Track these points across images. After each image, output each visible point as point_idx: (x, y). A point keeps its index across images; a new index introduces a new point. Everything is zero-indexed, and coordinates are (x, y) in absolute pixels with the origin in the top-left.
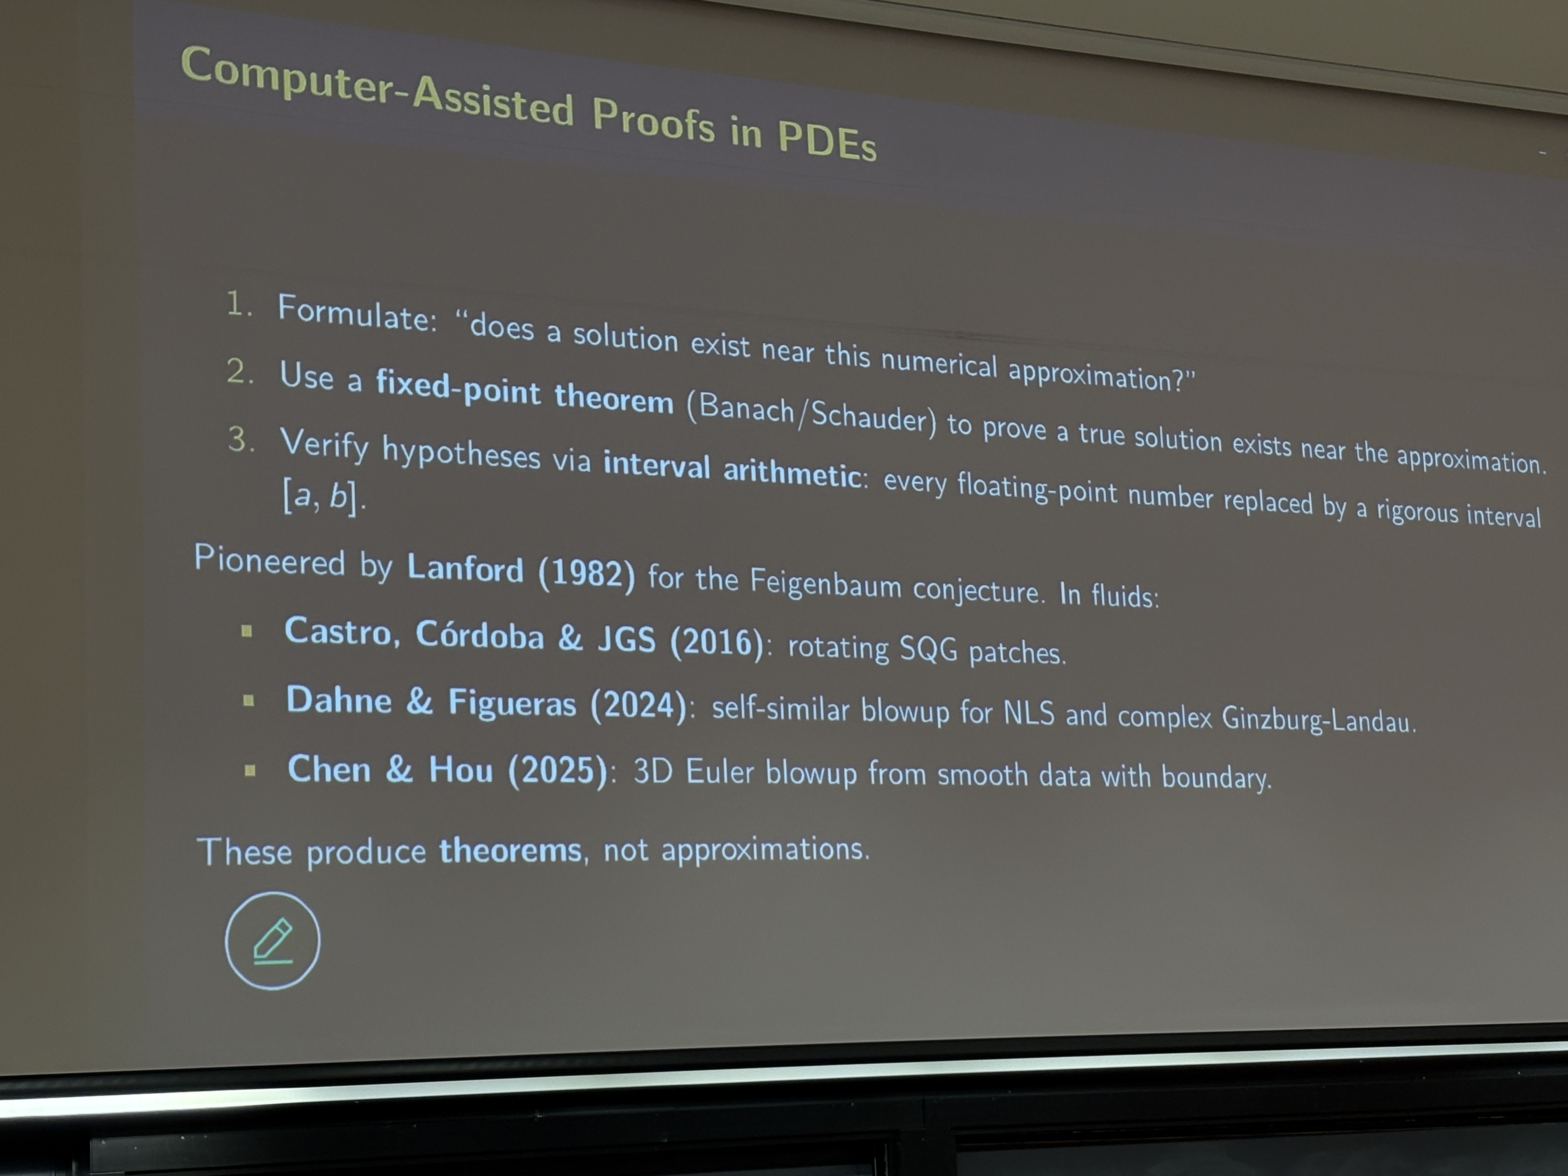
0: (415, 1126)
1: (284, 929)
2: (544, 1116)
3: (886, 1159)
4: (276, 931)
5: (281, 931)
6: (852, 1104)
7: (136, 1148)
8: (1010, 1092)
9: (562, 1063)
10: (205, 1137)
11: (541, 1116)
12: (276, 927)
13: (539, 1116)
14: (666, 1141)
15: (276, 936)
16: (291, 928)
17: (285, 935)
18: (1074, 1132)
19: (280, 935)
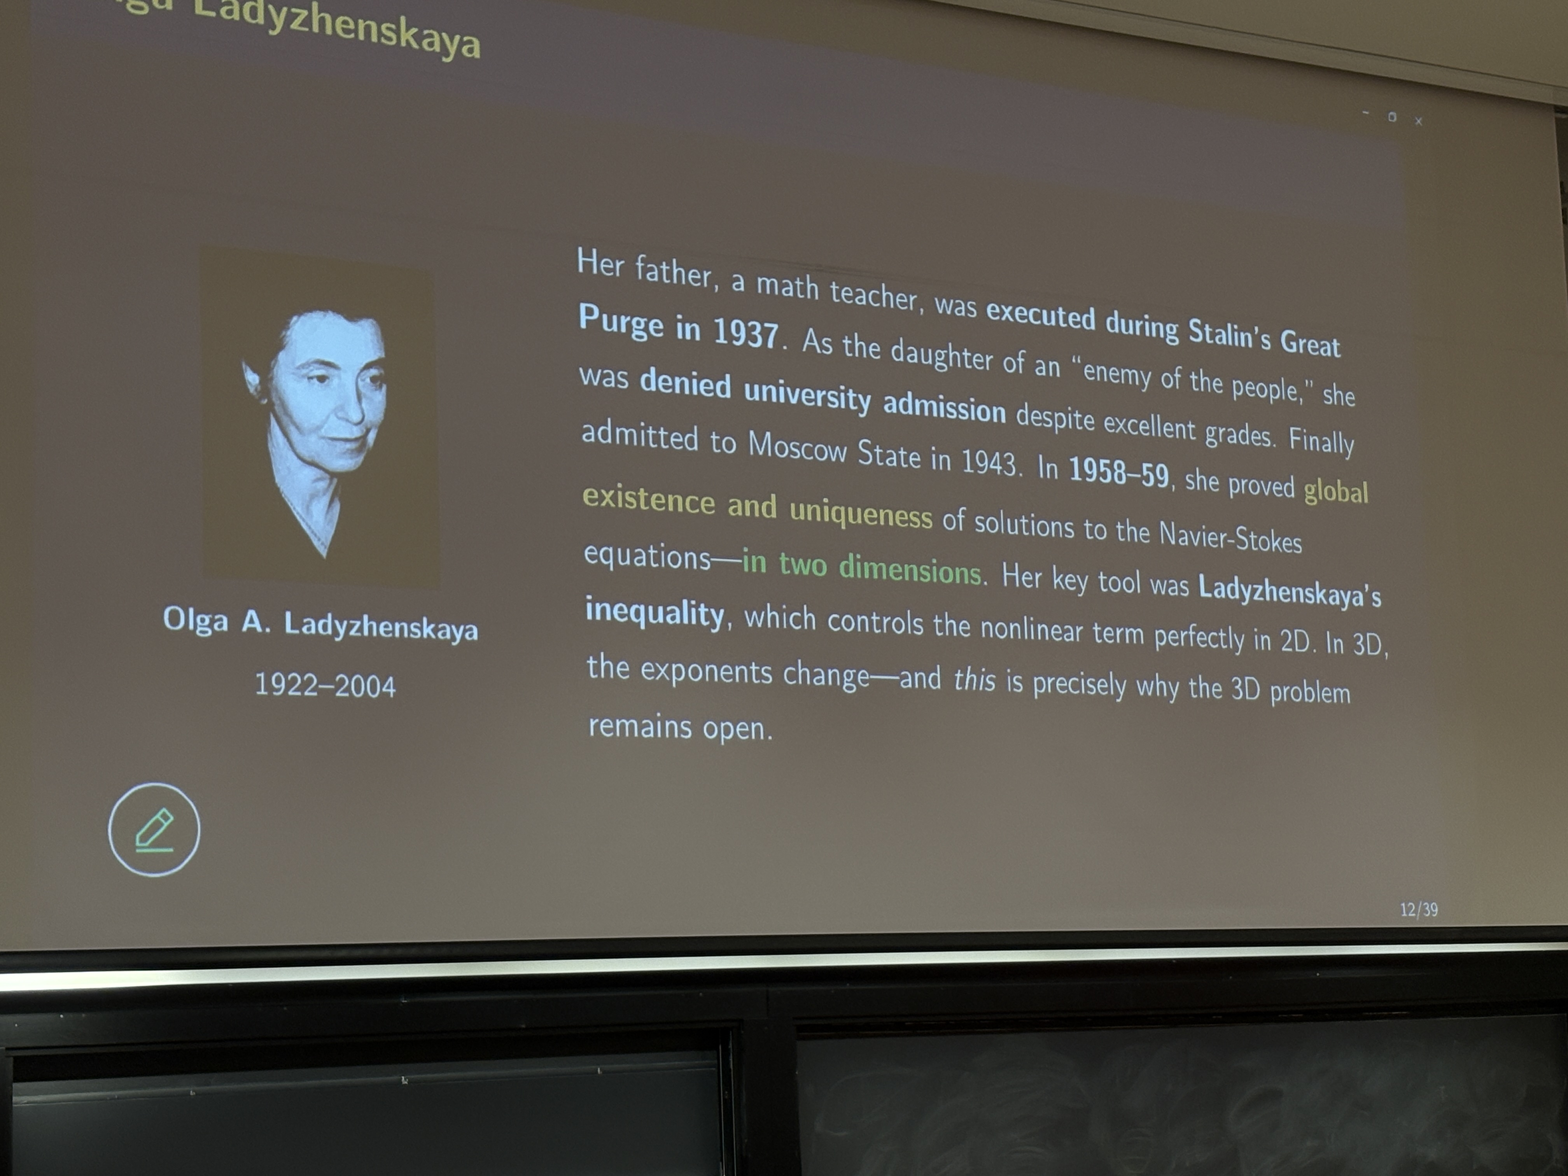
0: (285, 1008)
1: (164, 818)
2: (409, 1001)
3: (730, 1046)
4: (157, 821)
5: (163, 821)
6: (701, 994)
7: (16, 1025)
8: (848, 985)
9: (429, 952)
10: (84, 1015)
11: (406, 1001)
12: (158, 816)
13: (403, 1001)
14: (524, 1026)
15: (157, 825)
16: (172, 818)
17: (166, 824)
18: (906, 1024)
19: (162, 825)
